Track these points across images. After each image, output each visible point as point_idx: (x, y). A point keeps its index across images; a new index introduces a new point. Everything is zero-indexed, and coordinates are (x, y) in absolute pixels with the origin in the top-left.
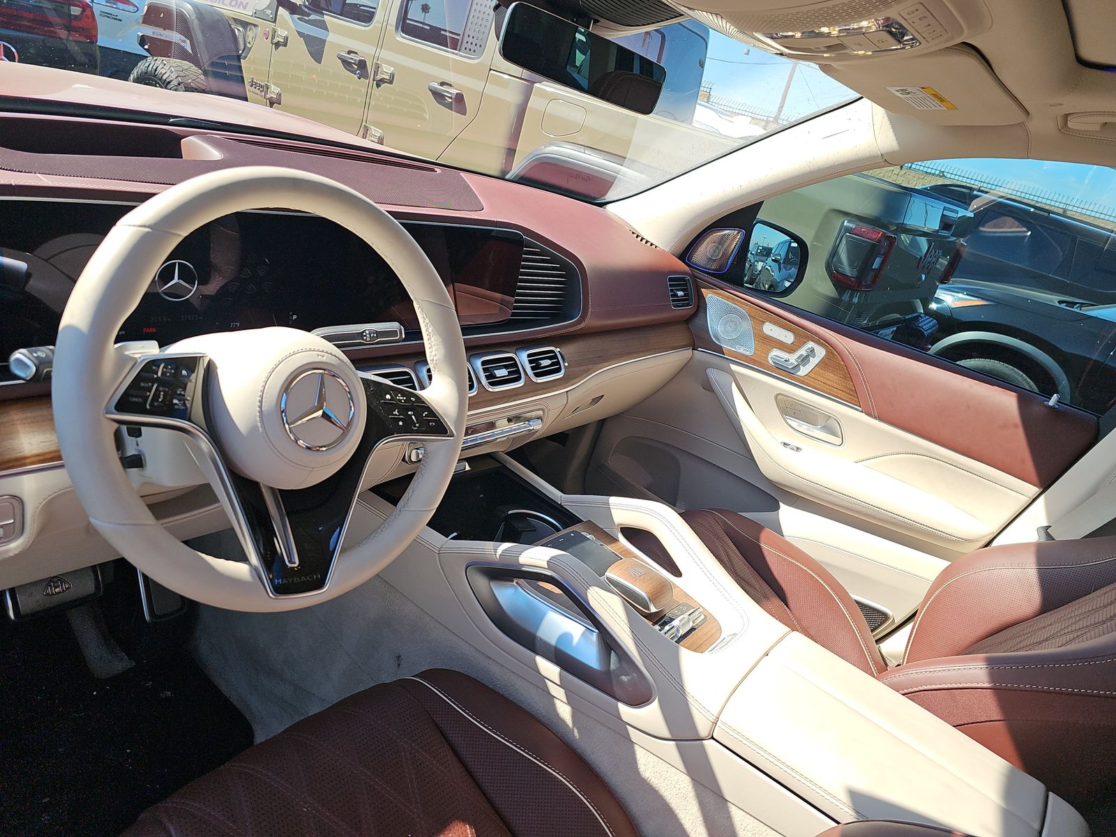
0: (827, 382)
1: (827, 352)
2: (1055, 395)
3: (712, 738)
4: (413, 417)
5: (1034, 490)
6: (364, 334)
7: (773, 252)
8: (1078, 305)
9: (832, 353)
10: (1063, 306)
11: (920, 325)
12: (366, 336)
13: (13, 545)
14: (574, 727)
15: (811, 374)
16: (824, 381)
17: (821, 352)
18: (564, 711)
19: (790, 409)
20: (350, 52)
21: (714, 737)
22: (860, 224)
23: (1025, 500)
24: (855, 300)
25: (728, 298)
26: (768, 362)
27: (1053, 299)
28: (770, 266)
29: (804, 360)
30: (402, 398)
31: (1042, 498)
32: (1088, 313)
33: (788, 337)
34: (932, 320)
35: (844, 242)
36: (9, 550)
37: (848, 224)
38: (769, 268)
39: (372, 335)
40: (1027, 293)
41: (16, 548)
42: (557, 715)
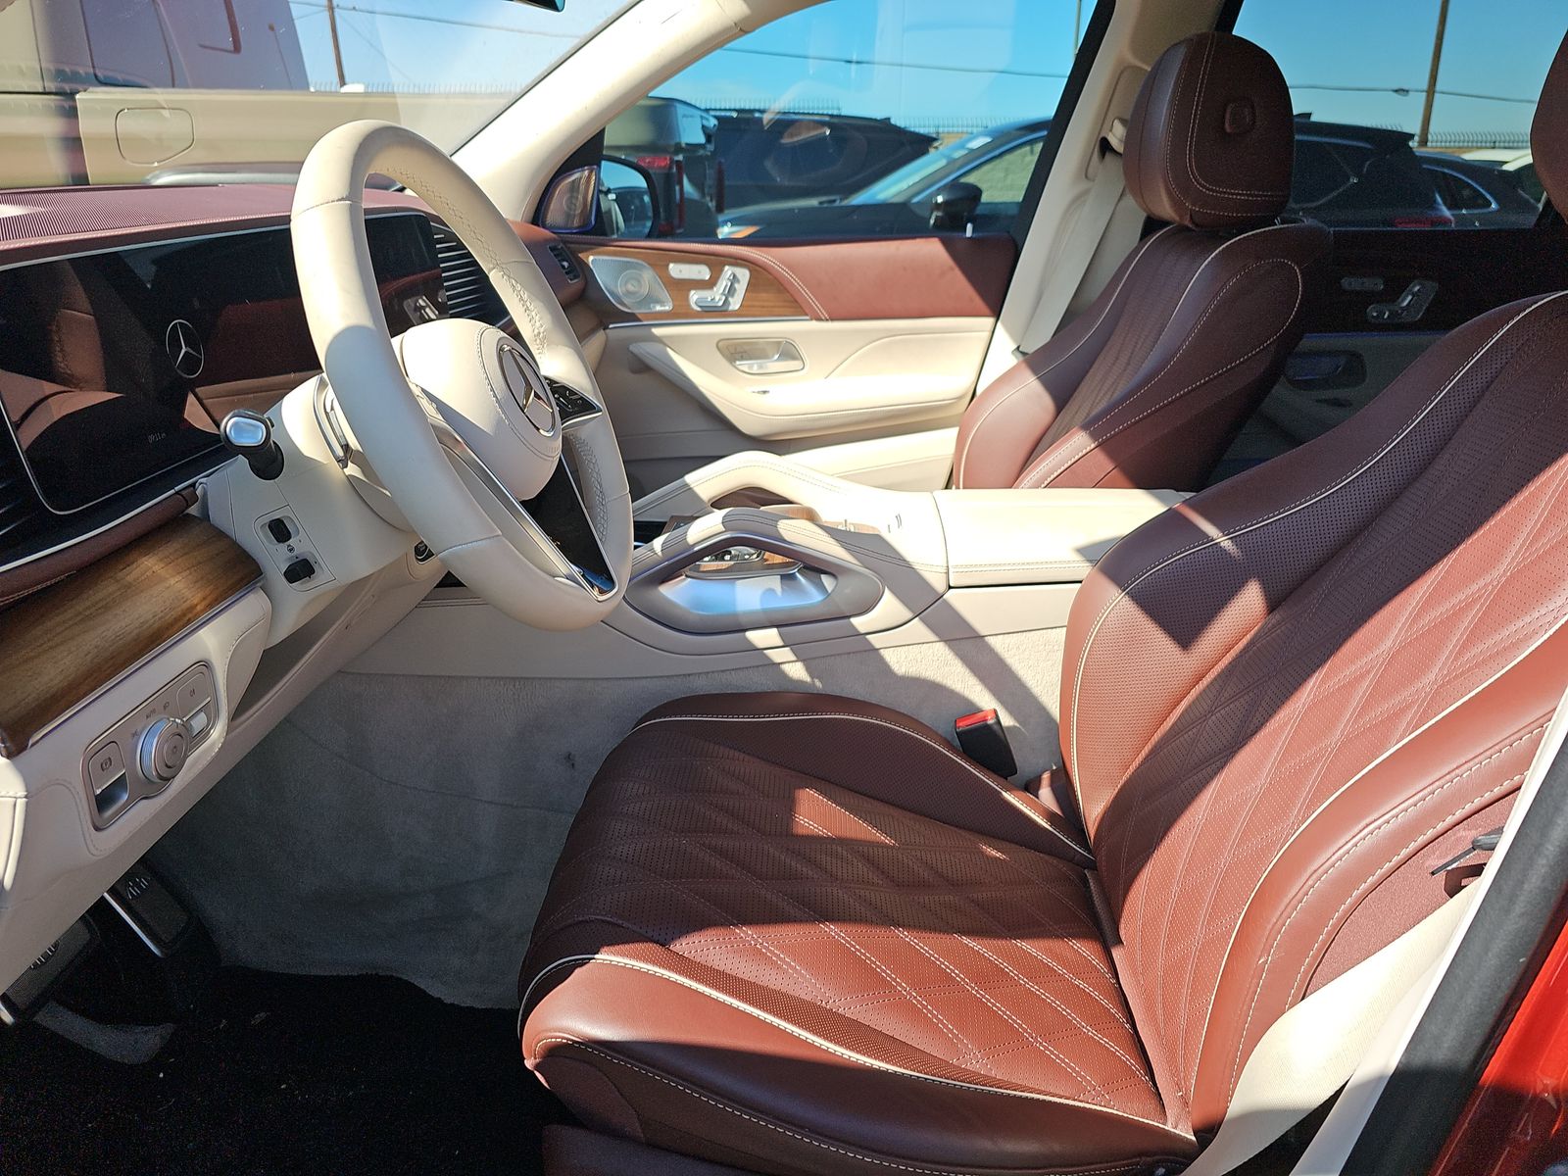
0: (766, 304)
1: (750, 271)
2: (969, 227)
3: (950, 587)
5: (990, 321)
8: (839, 200)
9: (756, 270)
10: (824, 206)
14: (812, 678)
15: (745, 303)
16: (761, 303)
17: (744, 275)
18: (797, 671)
19: (736, 352)
21: (952, 585)
23: (987, 335)
25: (615, 254)
26: (693, 309)
29: (731, 291)
31: (999, 324)
32: (851, 203)
33: (702, 272)
42: (791, 680)
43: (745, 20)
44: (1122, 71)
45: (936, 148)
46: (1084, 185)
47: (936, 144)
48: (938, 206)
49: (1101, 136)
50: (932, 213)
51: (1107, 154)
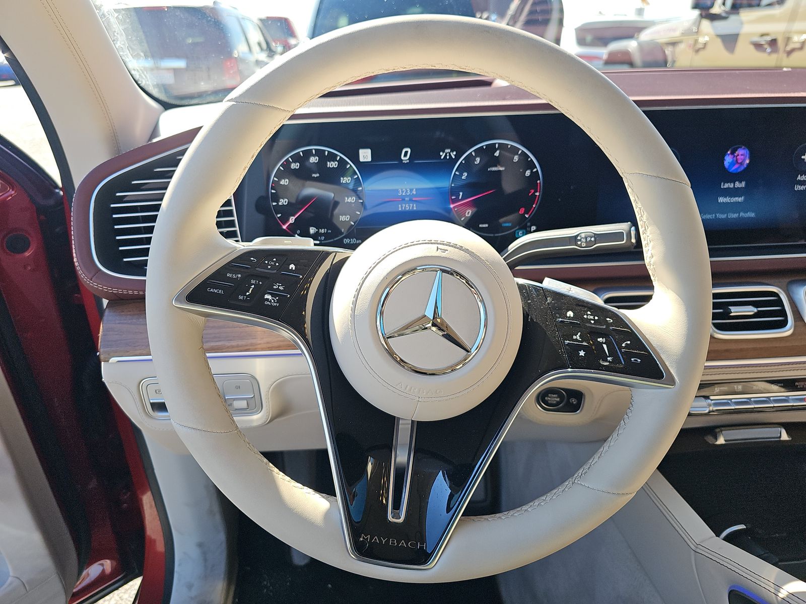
4: (605, 346)
6: (579, 238)
12: (580, 240)
13: (255, 417)
20: (762, 35)
30: (592, 317)
36: (252, 421)
39: (589, 239)
41: (257, 420)
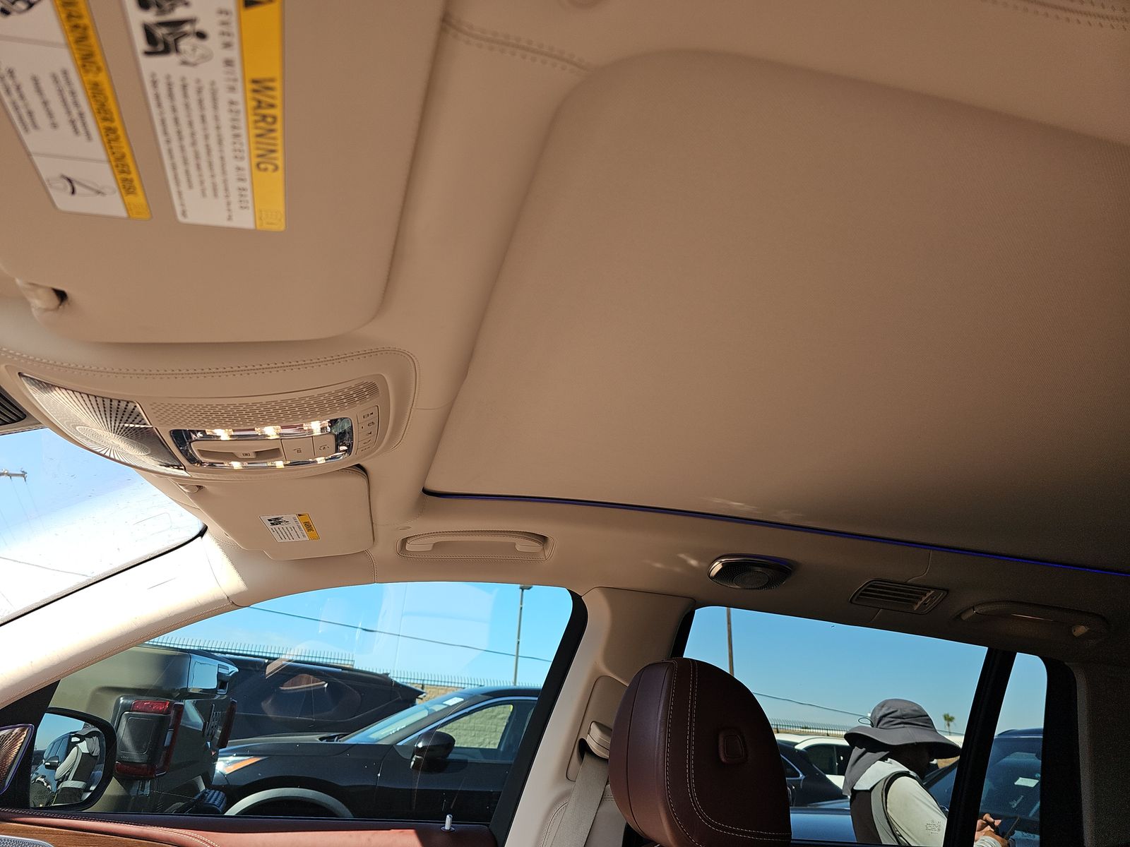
2: (448, 816)
7: (45, 756)
8: (336, 738)
10: (324, 742)
11: (211, 802)
22: (140, 697)
24: (147, 791)
27: (315, 738)
28: (43, 777)
32: (346, 742)
34: (218, 795)
35: (124, 722)
37: (126, 701)
38: (42, 780)
40: (291, 740)
43: (239, 595)
44: (597, 680)
45: (422, 699)
46: (566, 786)
47: (421, 696)
48: (419, 751)
49: (580, 738)
50: (413, 757)
51: (586, 757)
